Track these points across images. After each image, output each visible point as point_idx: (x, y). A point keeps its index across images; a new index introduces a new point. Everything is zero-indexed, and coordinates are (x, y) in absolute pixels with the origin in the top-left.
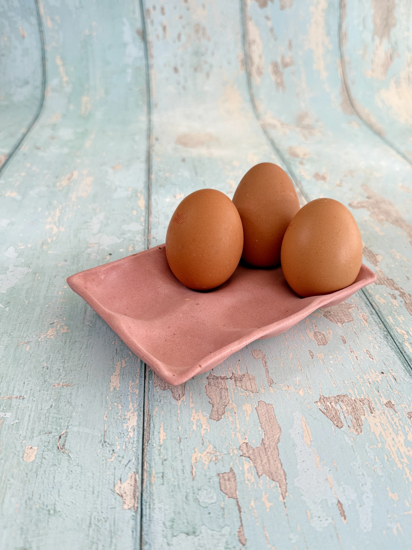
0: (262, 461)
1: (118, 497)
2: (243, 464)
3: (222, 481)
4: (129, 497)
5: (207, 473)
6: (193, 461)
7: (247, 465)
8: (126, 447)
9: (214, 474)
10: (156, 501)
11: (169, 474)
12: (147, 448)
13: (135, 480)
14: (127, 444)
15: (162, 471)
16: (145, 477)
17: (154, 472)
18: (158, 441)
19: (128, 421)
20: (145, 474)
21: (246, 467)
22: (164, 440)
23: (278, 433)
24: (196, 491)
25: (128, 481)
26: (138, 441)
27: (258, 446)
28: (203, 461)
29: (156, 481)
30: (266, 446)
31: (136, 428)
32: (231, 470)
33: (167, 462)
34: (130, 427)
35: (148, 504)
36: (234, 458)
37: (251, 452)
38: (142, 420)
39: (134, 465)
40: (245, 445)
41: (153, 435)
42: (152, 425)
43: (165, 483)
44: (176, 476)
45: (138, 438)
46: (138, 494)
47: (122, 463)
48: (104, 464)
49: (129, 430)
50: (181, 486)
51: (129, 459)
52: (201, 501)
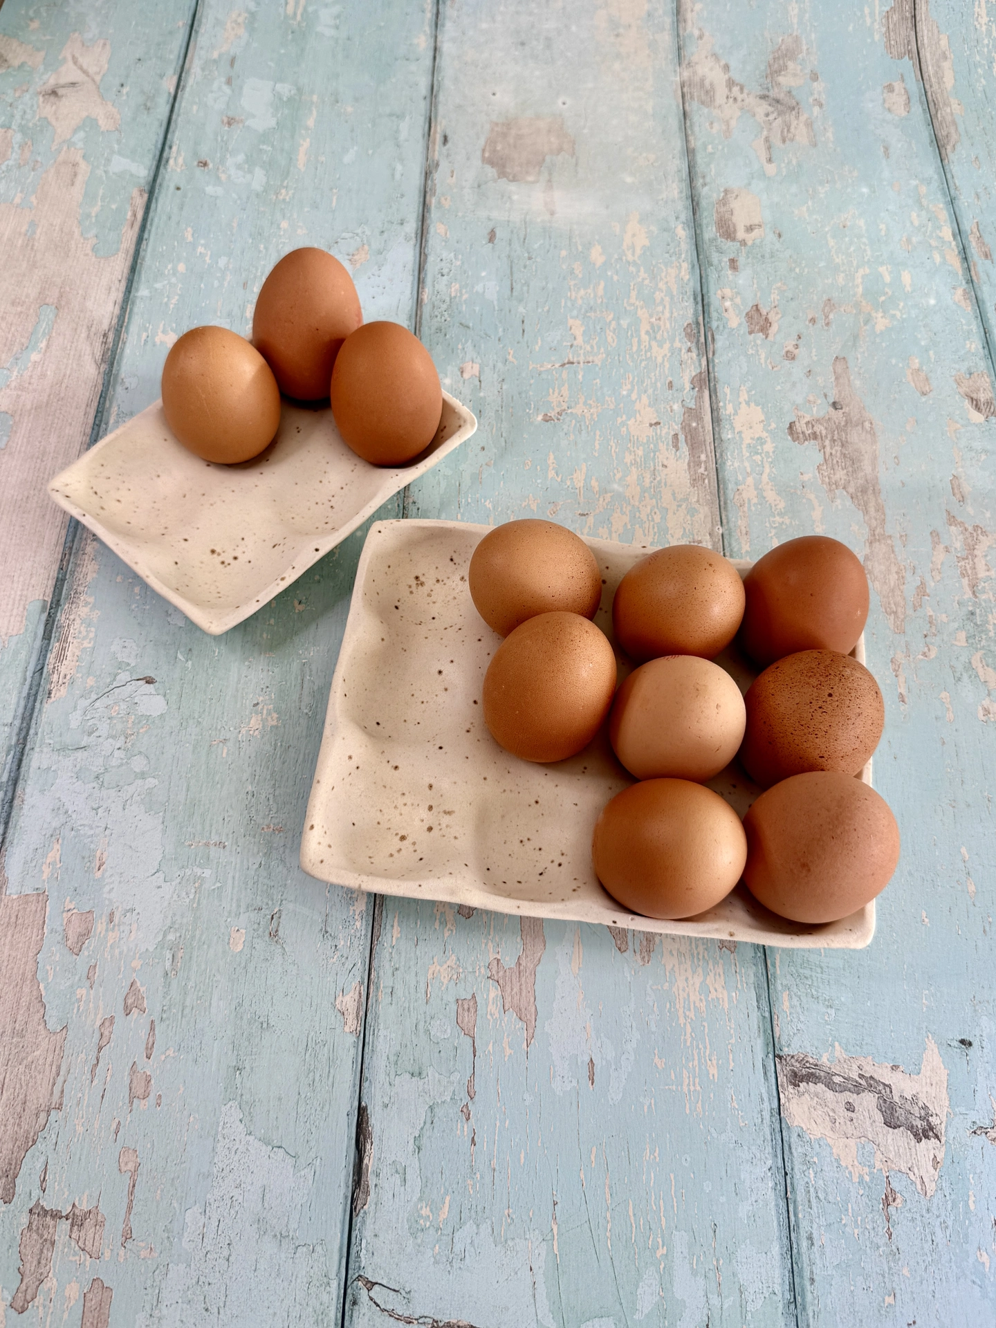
0: (512, 990)
1: (339, 1014)
2: (489, 991)
3: (460, 1010)
4: (351, 1016)
5: (444, 998)
6: (430, 976)
7: (494, 992)
8: (351, 943)
9: (452, 1000)
10: (381, 1027)
11: (399, 992)
12: (377, 949)
13: (360, 993)
14: (353, 938)
15: (391, 984)
16: (371, 990)
17: (382, 986)
18: (390, 939)
19: (356, 903)
20: (372, 987)
21: (492, 995)
22: (397, 939)
23: (541, 949)
24: (428, 1019)
25: (351, 994)
26: (366, 935)
27: (512, 966)
28: (442, 978)
29: (384, 998)
30: (522, 968)
31: (365, 915)
32: (474, 996)
33: (398, 972)
34: (357, 913)
35: (372, 1028)
36: (479, 980)
37: (501, 974)
38: (373, 904)
39: (359, 973)
40: (496, 962)
41: (385, 928)
42: (384, 912)
43: (394, 1002)
44: (407, 994)
45: (367, 931)
46: (362, 1013)
47: (346, 966)
48: (325, 966)
49: (356, 917)
50: (412, 1009)
51: (353, 963)
52: (432, 1033)
